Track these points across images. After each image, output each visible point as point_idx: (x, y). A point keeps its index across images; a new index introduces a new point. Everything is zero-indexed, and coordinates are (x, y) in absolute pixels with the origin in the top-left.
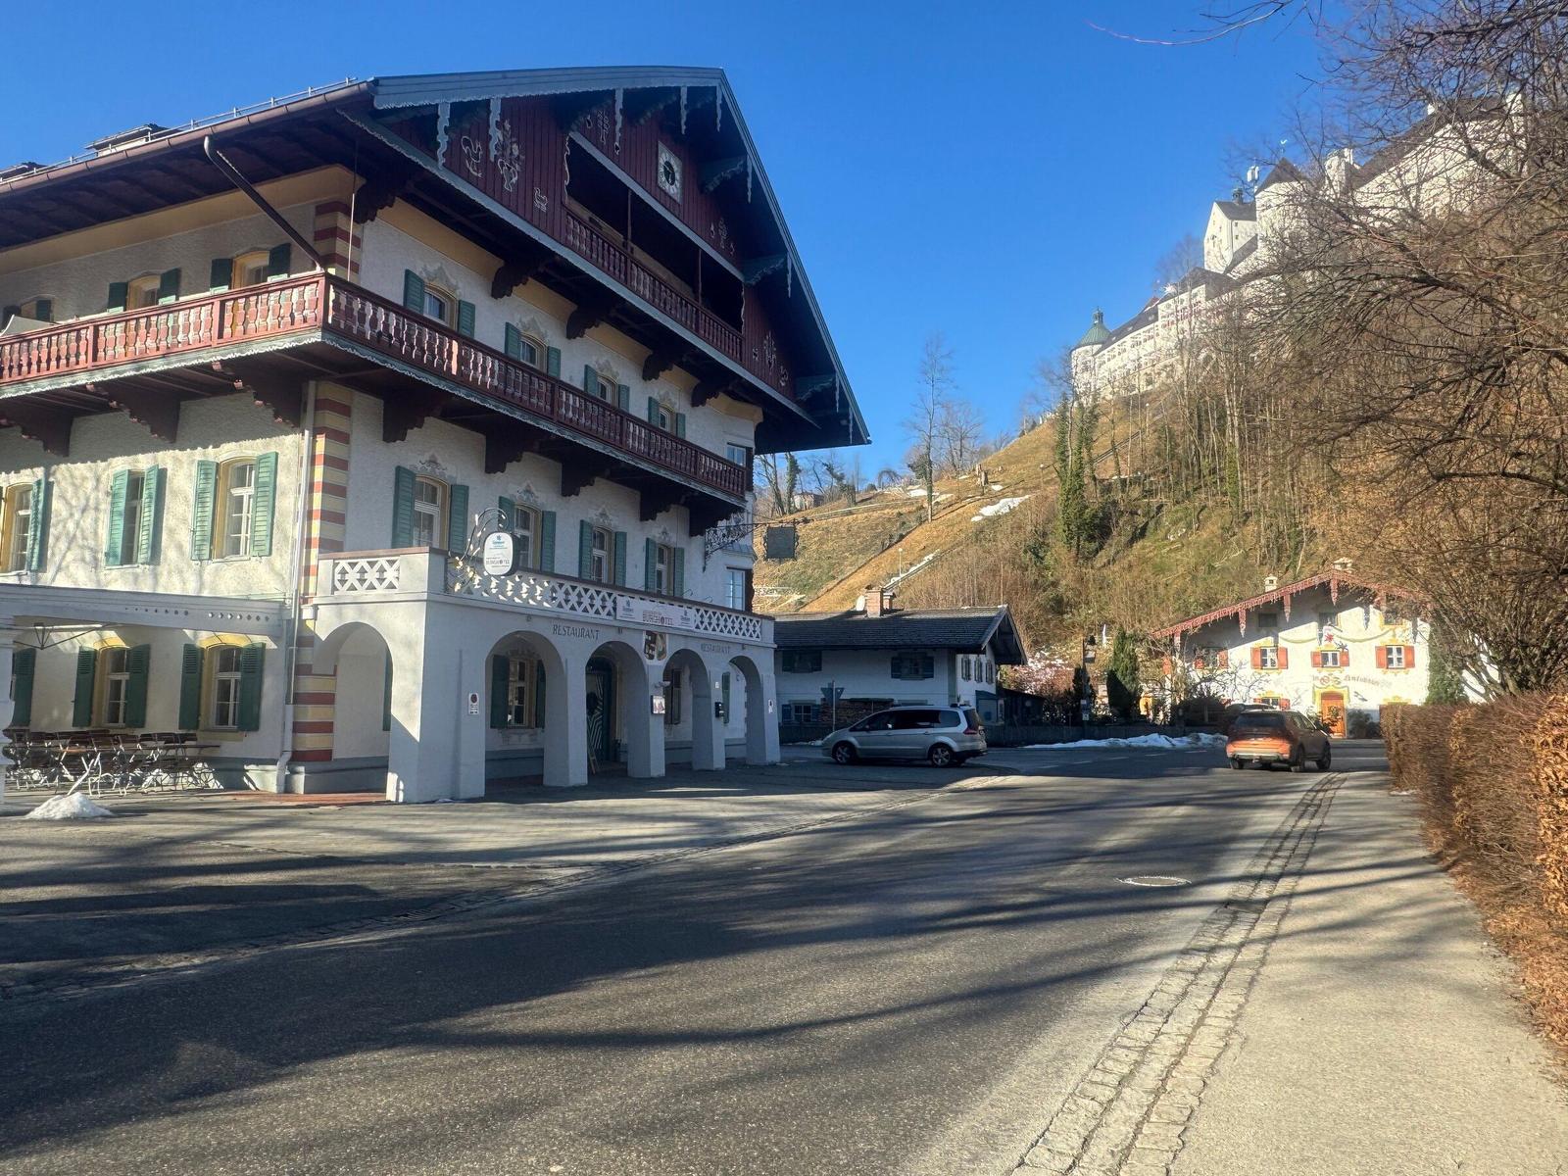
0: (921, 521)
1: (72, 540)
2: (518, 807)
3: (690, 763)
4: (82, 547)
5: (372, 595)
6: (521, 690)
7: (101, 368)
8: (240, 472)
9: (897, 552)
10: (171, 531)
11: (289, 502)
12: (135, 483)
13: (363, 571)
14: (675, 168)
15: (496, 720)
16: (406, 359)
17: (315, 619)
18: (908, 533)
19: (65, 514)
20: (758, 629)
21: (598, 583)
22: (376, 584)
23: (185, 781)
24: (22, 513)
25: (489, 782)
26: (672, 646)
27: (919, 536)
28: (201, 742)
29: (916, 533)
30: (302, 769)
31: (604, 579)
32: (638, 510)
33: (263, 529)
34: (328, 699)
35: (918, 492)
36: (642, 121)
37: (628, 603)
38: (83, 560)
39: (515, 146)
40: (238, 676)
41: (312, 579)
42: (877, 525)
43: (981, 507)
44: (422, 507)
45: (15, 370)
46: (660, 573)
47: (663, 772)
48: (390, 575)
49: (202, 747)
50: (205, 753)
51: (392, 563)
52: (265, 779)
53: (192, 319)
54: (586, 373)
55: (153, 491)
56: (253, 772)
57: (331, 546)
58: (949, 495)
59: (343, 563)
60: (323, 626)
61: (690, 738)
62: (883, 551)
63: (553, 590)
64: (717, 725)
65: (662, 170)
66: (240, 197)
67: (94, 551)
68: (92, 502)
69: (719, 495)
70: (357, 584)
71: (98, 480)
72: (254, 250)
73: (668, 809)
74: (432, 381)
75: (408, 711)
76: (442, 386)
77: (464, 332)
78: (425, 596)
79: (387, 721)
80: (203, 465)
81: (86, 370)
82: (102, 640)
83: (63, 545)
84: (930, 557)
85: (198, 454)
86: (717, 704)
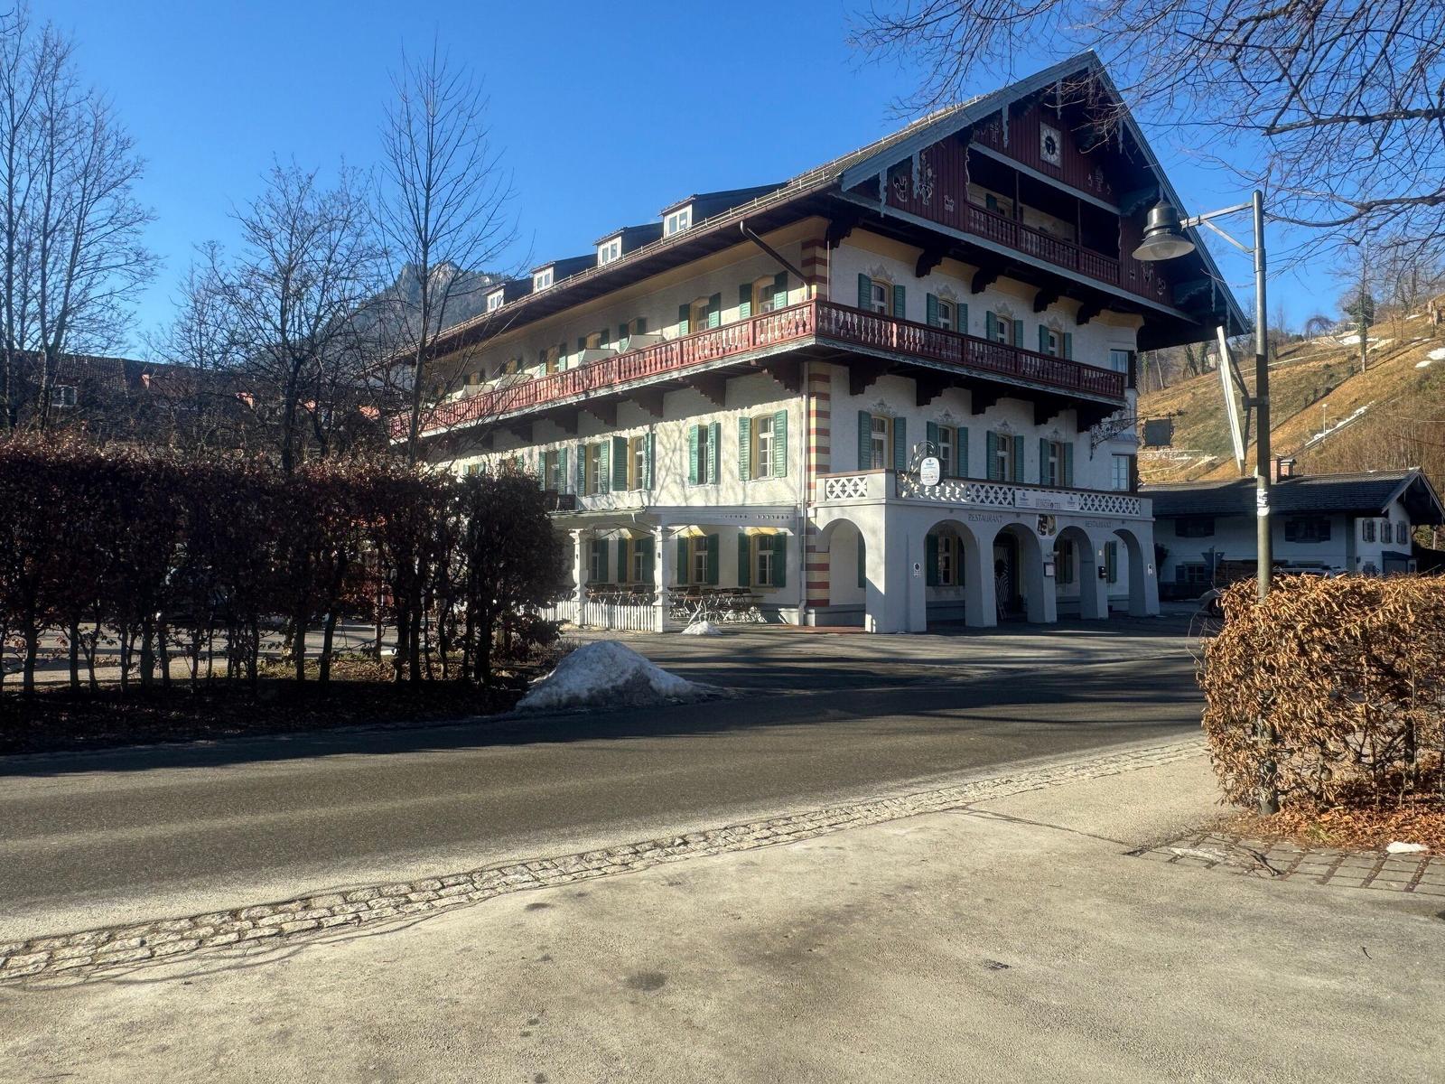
0: (1353, 372)
1: (668, 470)
2: (949, 638)
3: (1079, 614)
4: (675, 474)
5: (850, 501)
6: (947, 559)
7: (685, 367)
8: (764, 423)
9: (1321, 407)
10: (725, 463)
11: (796, 442)
12: (703, 433)
13: (844, 485)
14: (1055, 139)
15: (932, 580)
16: (865, 344)
17: (816, 516)
18: (1336, 386)
19: (664, 453)
20: (1137, 506)
21: (1002, 481)
22: (852, 493)
23: (744, 617)
24: (638, 453)
25: (929, 623)
26: (1060, 525)
27: (1349, 388)
28: (754, 594)
29: (1347, 384)
30: (813, 611)
31: (1007, 479)
32: (1033, 417)
33: (780, 460)
34: (824, 567)
35: (1353, 339)
36: (1026, 114)
37: (1024, 494)
38: (676, 482)
39: (929, 170)
40: (771, 552)
41: (813, 491)
42: (1300, 380)
43: (1430, 350)
44: (876, 436)
45: (637, 371)
46: (1052, 464)
47: (1055, 619)
48: (861, 488)
49: (754, 597)
50: (756, 600)
51: (862, 480)
52: (792, 617)
53: (737, 333)
54: (988, 317)
55: (714, 438)
56: (783, 612)
57: (823, 469)
58: (1389, 341)
59: (832, 481)
60: (821, 522)
61: (1079, 594)
62: (1306, 407)
63: (968, 489)
64: (1101, 585)
65: (1043, 145)
66: (751, 244)
67: (681, 476)
68: (678, 447)
69: (1101, 400)
70: (840, 494)
71: (681, 432)
72: (765, 276)
73: (1053, 643)
74: (881, 355)
75: (876, 574)
76: (888, 357)
77: (899, 316)
78: (884, 501)
79: (863, 582)
80: (742, 421)
81: (677, 369)
82: (690, 531)
83: (663, 473)
84: (1362, 410)
85: (738, 413)
86: (1100, 568)
